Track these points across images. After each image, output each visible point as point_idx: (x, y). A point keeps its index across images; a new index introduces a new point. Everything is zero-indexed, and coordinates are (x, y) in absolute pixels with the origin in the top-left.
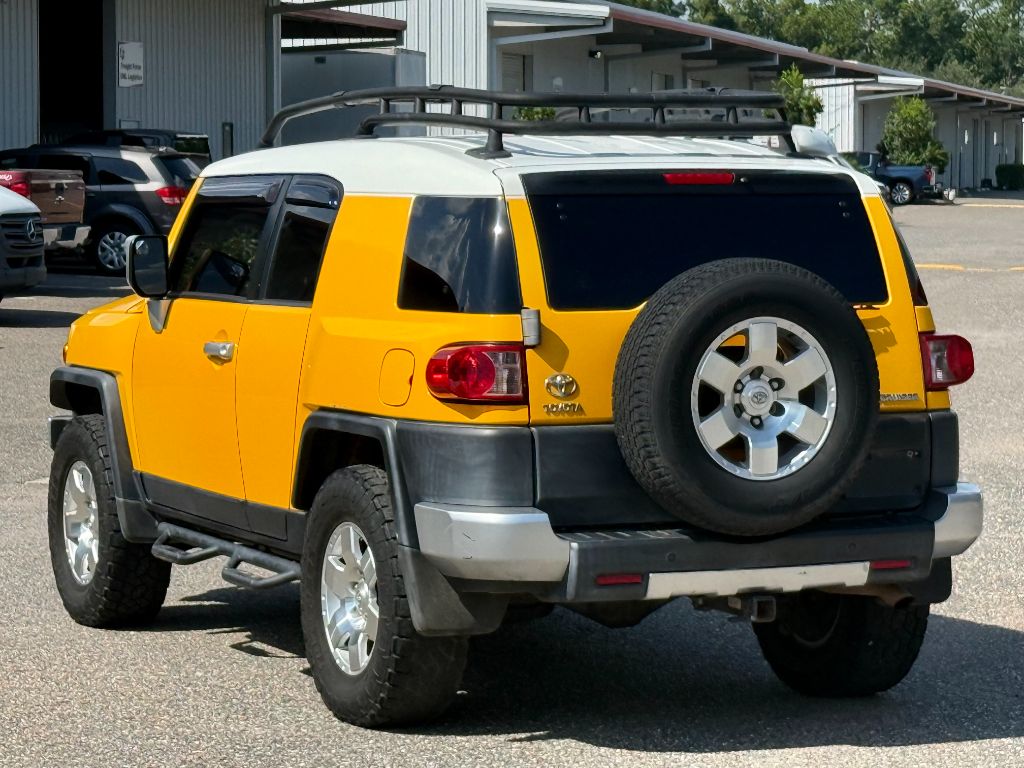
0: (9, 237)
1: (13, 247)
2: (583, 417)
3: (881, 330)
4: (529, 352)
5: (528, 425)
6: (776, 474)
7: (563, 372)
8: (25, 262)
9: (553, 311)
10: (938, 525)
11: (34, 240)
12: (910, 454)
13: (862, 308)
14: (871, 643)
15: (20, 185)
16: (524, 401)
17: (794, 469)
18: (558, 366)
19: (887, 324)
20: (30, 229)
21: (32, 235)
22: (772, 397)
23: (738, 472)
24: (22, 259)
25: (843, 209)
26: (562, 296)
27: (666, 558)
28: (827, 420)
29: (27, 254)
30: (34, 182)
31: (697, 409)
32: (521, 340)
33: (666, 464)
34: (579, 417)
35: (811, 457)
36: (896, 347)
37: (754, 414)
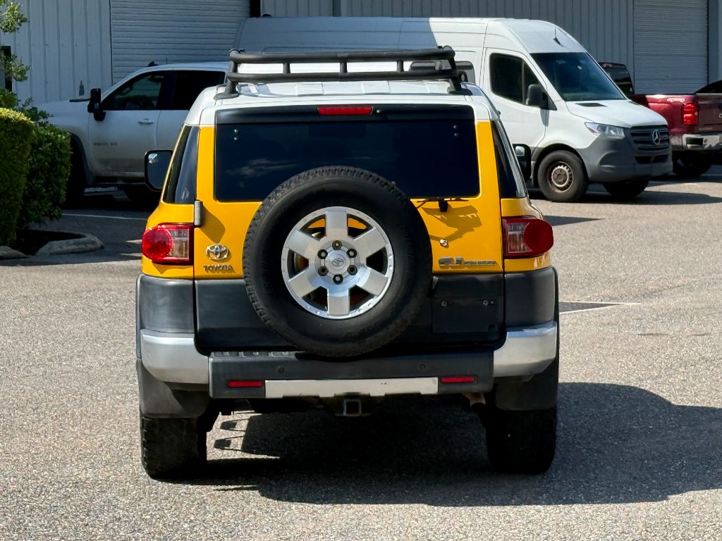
0: (636, 142)
1: (639, 149)
2: (233, 274)
3: (469, 216)
4: (196, 229)
5: (194, 279)
6: (348, 315)
7: (220, 244)
8: (652, 159)
9: (218, 202)
10: (496, 353)
11: (658, 144)
12: (485, 303)
13: (451, 200)
14: (509, 435)
15: (690, 105)
16: (190, 262)
17: (362, 312)
18: (217, 240)
19: (475, 211)
20: (655, 136)
21: (657, 141)
22: (349, 262)
23: (319, 313)
24: (650, 157)
25: (455, 131)
26: (225, 191)
27: (277, 371)
28: (387, 278)
29: (653, 154)
30: (700, 103)
31: (286, 270)
32: (192, 221)
33: (263, 307)
34: (230, 274)
35: (374, 304)
36: (481, 227)
37: (335, 274)
